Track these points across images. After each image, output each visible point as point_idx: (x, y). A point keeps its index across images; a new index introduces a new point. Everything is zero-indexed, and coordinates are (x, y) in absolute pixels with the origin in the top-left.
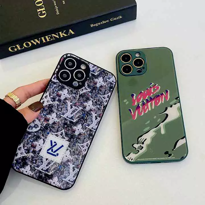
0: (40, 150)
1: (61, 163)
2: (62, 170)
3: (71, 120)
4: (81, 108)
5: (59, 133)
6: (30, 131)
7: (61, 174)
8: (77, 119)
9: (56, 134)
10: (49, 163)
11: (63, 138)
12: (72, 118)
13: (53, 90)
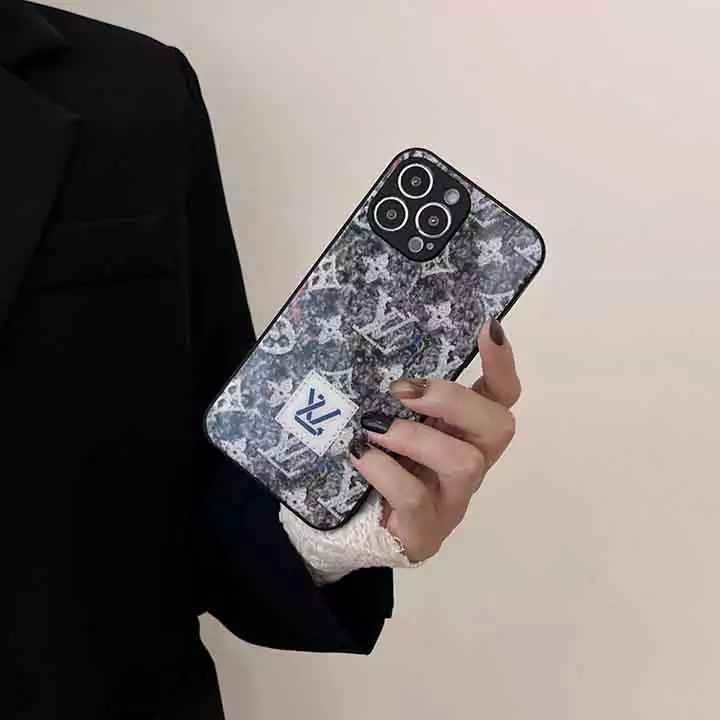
0: (279, 408)
1: (324, 456)
2: (322, 475)
3: (378, 346)
4: (413, 318)
5: (338, 374)
6: (266, 349)
7: (318, 486)
8: (395, 348)
9: (329, 374)
10: (294, 448)
11: (345, 390)
12: (381, 341)
13: (350, 249)
